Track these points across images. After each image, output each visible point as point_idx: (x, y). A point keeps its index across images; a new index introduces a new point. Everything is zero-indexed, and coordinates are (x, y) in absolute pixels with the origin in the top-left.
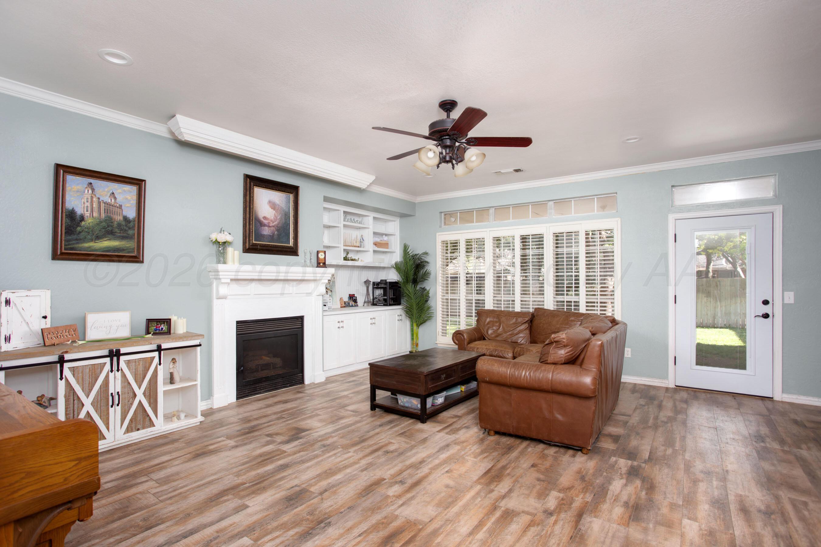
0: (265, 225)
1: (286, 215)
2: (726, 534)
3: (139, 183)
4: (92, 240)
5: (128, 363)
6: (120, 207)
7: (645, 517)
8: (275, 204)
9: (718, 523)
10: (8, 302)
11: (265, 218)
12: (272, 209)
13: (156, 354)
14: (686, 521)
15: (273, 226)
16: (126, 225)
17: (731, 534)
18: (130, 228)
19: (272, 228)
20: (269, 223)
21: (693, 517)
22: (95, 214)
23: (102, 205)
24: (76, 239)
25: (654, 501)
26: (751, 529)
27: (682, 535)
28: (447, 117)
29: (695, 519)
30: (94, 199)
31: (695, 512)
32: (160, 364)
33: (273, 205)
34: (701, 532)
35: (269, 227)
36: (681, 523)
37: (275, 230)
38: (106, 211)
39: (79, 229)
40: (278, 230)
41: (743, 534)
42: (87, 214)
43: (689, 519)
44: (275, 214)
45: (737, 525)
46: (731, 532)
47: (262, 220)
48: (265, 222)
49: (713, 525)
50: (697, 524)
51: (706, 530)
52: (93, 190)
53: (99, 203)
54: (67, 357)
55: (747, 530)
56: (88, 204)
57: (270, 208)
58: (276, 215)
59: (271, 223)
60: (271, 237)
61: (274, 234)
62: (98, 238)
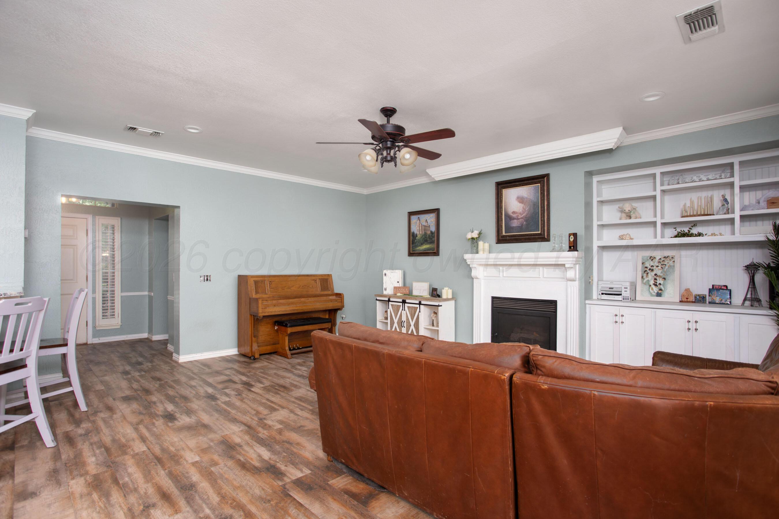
0: (514, 219)
1: (534, 205)
2: (169, 467)
3: (436, 211)
4: (420, 246)
5: (409, 307)
6: (429, 226)
7: (220, 446)
8: (524, 198)
9: (178, 471)
10: (385, 275)
11: (514, 212)
12: (520, 203)
13: (418, 306)
14: (197, 459)
15: (522, 218)
16: (432, 236)
17: (166, 469)
18: (433, 237)
19: (521, 220)
20: (518, 216)
21: (196, 465)
22: (421, 233)
23: (423, 227)
24: (415, 246)
25: (229, 458)
26: (154, 482)
27: (191, 450)
28: (387, 122)
29: (194, 464)
30: (420, 225)
31: (198, 469)
32: (420, 312)
33: (521, 200)
34: (183, 458)
35: (518, 219)
36: (199, 455)
37: (523, 221)
38: (425, 230)
39: (416, 241)
40: (526, 221)
41: (158, 475)
42: (418, 233)
43: (197, 462)
44: (523, 207)
45: (165, 479)
46: (167, 471)
47: (512, 215)
48: (514, 216)
49: (180, 467)
50: (190, 462)
51: (182, 461)
52: (420, 220)
53: (422, 226)
54: (391, 300)
55: (157, 479)
56: (418, 228)
57: (519, 203)
58: (525, 207)
59: (520, 215)
60: (520, 228)
61: (522, 225)
62: (422, 244)
